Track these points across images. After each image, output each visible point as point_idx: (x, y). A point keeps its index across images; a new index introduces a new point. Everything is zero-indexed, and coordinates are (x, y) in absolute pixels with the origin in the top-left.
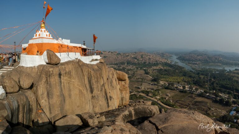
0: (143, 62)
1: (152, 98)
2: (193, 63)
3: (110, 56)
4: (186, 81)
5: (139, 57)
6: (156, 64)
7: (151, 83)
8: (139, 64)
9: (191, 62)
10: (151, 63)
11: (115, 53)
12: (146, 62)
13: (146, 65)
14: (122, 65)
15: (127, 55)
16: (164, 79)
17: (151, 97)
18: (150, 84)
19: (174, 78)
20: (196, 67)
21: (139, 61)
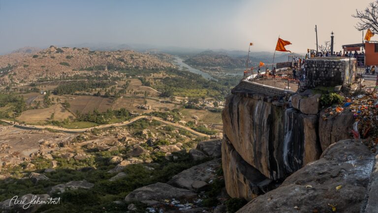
0: (134, 66)
1: (174, 123)
2: (211, 68)
3: (78, 55)
4: (213, 95)
5: (127, 58)
6: (156, 70)
7: (160, 100)
8: (127, 69)
9: (207, 67)
10: (147, 68)
11: (85, 51)
12: (139, 67)
13: (140, 71)
14: (101, 71)
15: (107, 54)
16: (178, 93)
17: (171, 121)
18: (158, 101)
19: (192, 91)
20: (217, 74)
21: (128, 65)
